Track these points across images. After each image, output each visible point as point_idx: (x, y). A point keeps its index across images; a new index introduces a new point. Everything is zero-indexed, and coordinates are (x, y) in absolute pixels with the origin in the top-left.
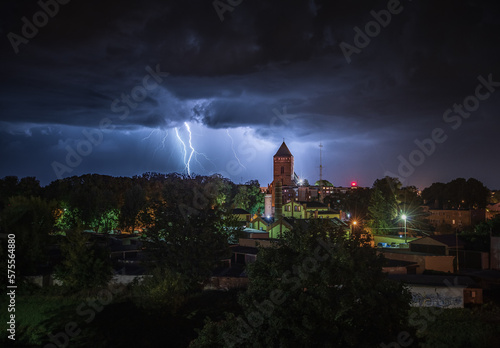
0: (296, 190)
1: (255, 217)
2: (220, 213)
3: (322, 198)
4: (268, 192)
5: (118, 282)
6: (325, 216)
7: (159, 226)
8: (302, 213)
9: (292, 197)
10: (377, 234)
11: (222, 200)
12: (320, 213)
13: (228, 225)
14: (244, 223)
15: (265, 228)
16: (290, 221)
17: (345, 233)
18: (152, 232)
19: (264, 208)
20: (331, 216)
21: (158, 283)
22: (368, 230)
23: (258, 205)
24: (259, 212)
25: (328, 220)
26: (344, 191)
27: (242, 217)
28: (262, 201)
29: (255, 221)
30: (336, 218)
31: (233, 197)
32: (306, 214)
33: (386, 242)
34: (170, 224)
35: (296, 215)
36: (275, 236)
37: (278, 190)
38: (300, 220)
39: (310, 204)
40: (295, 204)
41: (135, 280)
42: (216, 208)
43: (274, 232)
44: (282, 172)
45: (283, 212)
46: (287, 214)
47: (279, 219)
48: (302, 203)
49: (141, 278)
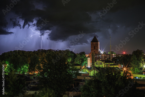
0: (100, 55)
1: (84, 67)
2: (69, 65)
3: (111, 59)
4: (89, 57)
5: (29, 93)
6: (112, 66)
7: (44, 71)
8: (103, 65)
9: (99, 58)
10: (134, 73)
11: (70, 60)
12: (110, 65)
13: (73, 70)
14: (79, 70)
15: (88, 71)
16: (98, 69)
17: (121, 73)
18: (42, 73)
19: (87, 63)
20: (115, 66)
21: (44, 94)
22: (130, 72)
23: (85, 62)
24: (85, 65)
25: (114, 68)
26: (120, 56)
27: (78, 67)
28: (86, 60)
29: (83, 69)
30: (117, 67)
31: (74, 59)
32: (105, 66)
33: (138, 76)
34: (49, 70)
35: (101, 66)
36: (92, 75)
37: (93, 56)
38: (102, 68)
39: (106, 61)
40: (100, 61)
41: (36, 93)
42: (67, 63)
43: (92, 73)
44: (95, 48)
45: (95, 65)
46: (97, 66)
47: (93, 68)
48: (103, 61)
49: (38, 92)
